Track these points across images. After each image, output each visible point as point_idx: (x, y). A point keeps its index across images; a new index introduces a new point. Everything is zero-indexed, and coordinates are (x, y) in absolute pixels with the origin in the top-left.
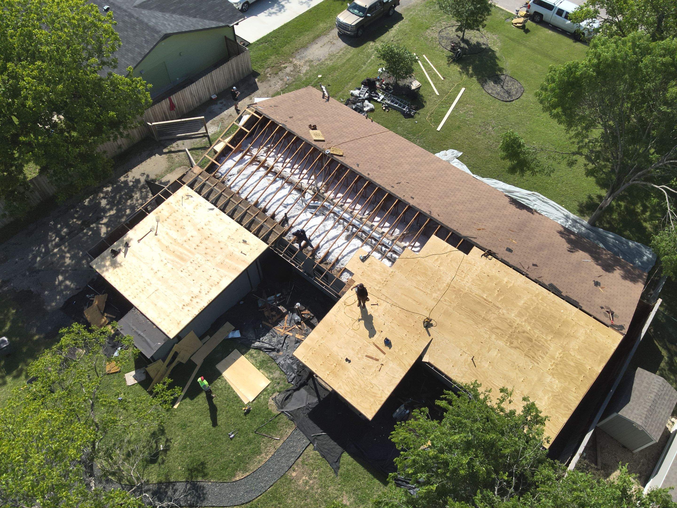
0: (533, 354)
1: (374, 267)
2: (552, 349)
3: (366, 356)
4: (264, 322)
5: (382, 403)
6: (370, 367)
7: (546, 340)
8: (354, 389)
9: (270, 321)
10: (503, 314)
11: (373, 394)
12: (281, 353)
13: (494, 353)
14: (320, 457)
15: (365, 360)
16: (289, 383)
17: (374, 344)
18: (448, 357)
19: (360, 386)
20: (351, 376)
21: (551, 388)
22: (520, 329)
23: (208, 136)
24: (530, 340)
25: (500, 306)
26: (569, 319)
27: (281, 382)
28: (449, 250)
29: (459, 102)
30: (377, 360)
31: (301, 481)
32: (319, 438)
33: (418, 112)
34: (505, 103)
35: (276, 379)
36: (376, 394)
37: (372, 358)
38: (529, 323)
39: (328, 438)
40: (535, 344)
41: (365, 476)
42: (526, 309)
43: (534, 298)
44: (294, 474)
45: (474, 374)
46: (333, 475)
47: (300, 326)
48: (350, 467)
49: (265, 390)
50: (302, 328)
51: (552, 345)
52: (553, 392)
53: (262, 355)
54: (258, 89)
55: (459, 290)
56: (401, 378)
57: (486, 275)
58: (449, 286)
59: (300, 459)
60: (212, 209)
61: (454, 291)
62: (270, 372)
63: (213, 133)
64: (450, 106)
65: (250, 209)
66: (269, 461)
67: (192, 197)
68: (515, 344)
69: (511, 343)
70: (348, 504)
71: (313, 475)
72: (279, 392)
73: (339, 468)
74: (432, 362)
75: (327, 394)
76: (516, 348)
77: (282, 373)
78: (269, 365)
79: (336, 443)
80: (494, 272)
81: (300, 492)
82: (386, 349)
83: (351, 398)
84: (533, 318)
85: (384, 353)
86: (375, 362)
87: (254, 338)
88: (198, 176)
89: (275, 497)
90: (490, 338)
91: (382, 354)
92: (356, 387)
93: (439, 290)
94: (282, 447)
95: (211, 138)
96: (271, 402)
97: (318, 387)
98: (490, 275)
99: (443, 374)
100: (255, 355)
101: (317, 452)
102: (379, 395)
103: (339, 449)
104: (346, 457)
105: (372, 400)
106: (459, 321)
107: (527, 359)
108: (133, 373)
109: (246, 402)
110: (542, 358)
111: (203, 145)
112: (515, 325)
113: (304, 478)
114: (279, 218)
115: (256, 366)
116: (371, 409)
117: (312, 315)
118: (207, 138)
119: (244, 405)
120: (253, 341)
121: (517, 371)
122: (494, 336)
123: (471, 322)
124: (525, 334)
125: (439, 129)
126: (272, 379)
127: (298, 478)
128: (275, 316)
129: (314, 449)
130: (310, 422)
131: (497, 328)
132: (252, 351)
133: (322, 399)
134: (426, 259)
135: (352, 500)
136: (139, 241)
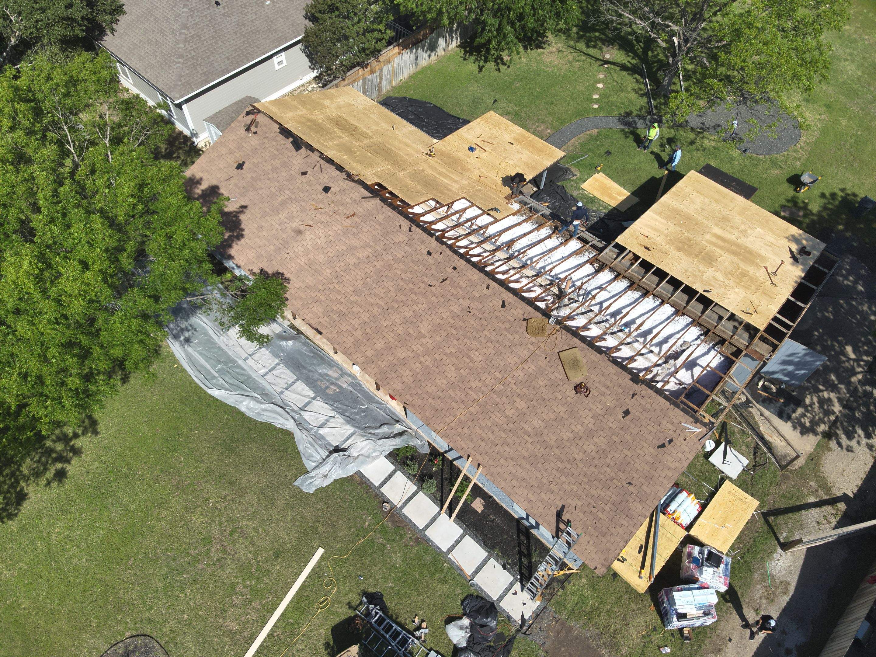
3: (494, 145)
6: (491, 138)
11: (488, 123)
15: (494, 142)
16: (562, 187)
17: (486, 151)
19: (500, 129)
20: (509, 135)
27: (570, 187)
30: (483, 141)
33: (351, 613)
35: (575, 190)
37: (489, 143)
44: (549, 131)
53: (594, 208)
62: (582, 195)
63: (775, 555)
72: (571, 180)
74: (431, 138)
77: (571, 194)
81: (543, 123)
85: (476, 145)
86: (485, 140)
89: (563, 120)
91: (479, 143)
92: (504, 128)
100: (601, 208)
102: (483, 122)
105: (490, 120)
109: (601, 174)
111: (781, 519)
116: (491, 116)
118: (782, 540)
119: (603, 171)
125: (320, 551)
126: (580, 189)
132: (605, 211)
136: (782, 262)
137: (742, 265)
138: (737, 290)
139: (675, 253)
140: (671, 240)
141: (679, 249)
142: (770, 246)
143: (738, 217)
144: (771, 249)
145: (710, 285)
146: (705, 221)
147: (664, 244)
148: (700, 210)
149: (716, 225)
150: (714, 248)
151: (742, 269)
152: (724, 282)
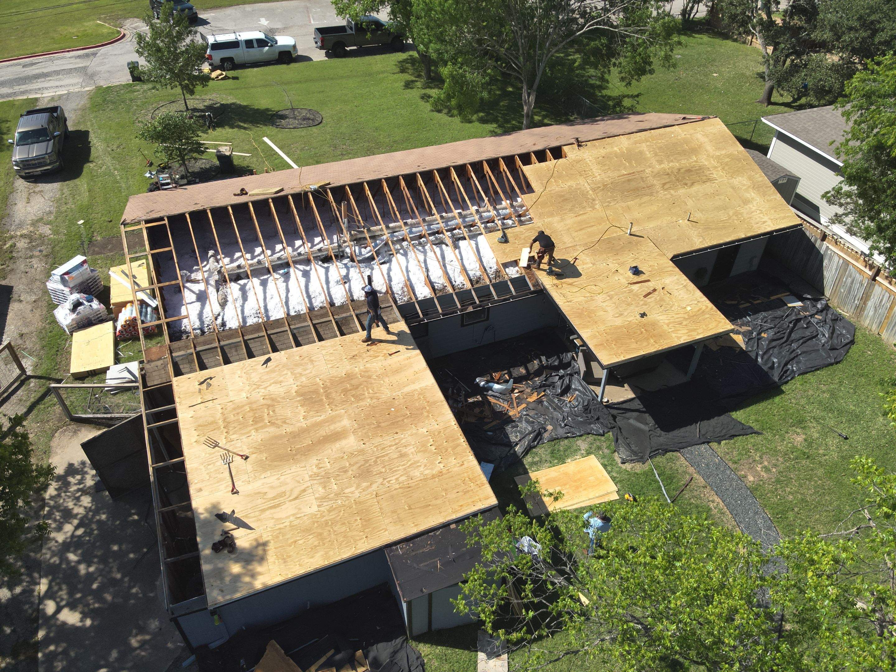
0: (704, 178)
1: (523, 237)
2: (706, 163)
3: (645, 296)
4: (486, 428)
5: (714, 308)
6: (662, 300)
7: (696, 162)
8: (686, 325)
9: (486, 420)
10: (652, 172)
11: (700, 311)
12: (550, 428)
13: (690, 203)
14: (732, 441)
15: (649, 300)
16: (603, 435)
17: (631, 284)
18: (675, 237)
19: (685, 319)
20: (667, 321)
21: (744, 185)
22: (675, 171)
23: (30, 377)
24: (689, 171)
25: (642, 169)
26: (683, 136)
27: (598, 444)
28: (552, 167)
29: (281, 148)
30: (655, 290)
31: (762, 473)
32: (703, 432)
34: (321, 125)
35: (591, 448)
36: (701, 309)
37: (649, 294)
38: (672, 161)
39: (705, 423)
40: (696, 170)
41: (769, 407)
42: (656, 155)
43: (648, 143)
44: (751, 478)
45: (705, 228)
46: (760, 438)
47: (516, 391)
48: (753, 417)
49: (605, 466)
50: (521, 389)
51: (703, 160)
52: (749, 187)
53: (542, 451)
54: (12, 287)
55: (605, 186)
56: (688, 281)
57: (601, 158)
58: (594, 190)
59: (730, 464)
60: (269, 360)
61: (603, 189)
62: (576, 451)
64: (279, 155)
65: (312, 318)
66: (723, 501)
67: (211, 378)
68: (689, 183)
69: (686, 184)
70: (804, 437)
71: (758, 459)
72: (615, 451)
73: (751, 428)
74: (676, 253)
75: (637, 402)
76: (693, 184)
77: (584, 437)
78: (561, 448)
79: (716, 418)
80: (603, 152)
81: (778, 481)
82: (642, 278)
83: (698, 334)
84: (669, 156)
85: (649, 281)
86: (656, 293)
87: (508, 449)
88: (172, 357)
89: (784, 512)
90: (672, 195)
91: (649, 283)
92: (685, 323)
93: (594, 200)
94: (706, 477)
95: (39, 373)
96: (628, 466)
97: (624, 406)
98: (603, 155)
99: (691, 252)
100: (537, 459)
101: (723, 442)
102: (704, 308)
103: (723, 418)
104: (739, 415)
105: (707, 316)
106: (640, 205)
107: (708, 184)
108: (481, 656)
109: (616, 497)
110: (712, 174)
112: (669, 171)
113: (759, 469)
114: (359, 294)
115: (558, 464)
116: (720, 322)
117: (506, 372)
119: (622, 500)
120: (512, 452)
121: (717, 197)
122: (672, 192)
123: (646, 199)
124: (682, 171)
126: (588, 453)
127: (756, 474)
128: (482, 412)
129: (719, 443)
130: (676, 433)
131: (664, 184)
132: (527, 460)
133: (644, 409)
134: (548, 189)
135: (798, 430)
136: (234, 491)
137: (272, 431)
138: (244, 395)
139: (345, 367)
140: (369, 377)
141: (349, 376)
142: (274, 498)
143: (357, 494)
144: (270, 496)
145: (273, 371)
146: (377, 440)
147: (368, 365)
148: (404, 450)
149: (362, 452)
150: (322, 418)
151: (265, 426)
152: (265, 388)
